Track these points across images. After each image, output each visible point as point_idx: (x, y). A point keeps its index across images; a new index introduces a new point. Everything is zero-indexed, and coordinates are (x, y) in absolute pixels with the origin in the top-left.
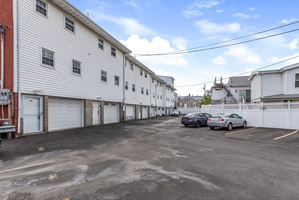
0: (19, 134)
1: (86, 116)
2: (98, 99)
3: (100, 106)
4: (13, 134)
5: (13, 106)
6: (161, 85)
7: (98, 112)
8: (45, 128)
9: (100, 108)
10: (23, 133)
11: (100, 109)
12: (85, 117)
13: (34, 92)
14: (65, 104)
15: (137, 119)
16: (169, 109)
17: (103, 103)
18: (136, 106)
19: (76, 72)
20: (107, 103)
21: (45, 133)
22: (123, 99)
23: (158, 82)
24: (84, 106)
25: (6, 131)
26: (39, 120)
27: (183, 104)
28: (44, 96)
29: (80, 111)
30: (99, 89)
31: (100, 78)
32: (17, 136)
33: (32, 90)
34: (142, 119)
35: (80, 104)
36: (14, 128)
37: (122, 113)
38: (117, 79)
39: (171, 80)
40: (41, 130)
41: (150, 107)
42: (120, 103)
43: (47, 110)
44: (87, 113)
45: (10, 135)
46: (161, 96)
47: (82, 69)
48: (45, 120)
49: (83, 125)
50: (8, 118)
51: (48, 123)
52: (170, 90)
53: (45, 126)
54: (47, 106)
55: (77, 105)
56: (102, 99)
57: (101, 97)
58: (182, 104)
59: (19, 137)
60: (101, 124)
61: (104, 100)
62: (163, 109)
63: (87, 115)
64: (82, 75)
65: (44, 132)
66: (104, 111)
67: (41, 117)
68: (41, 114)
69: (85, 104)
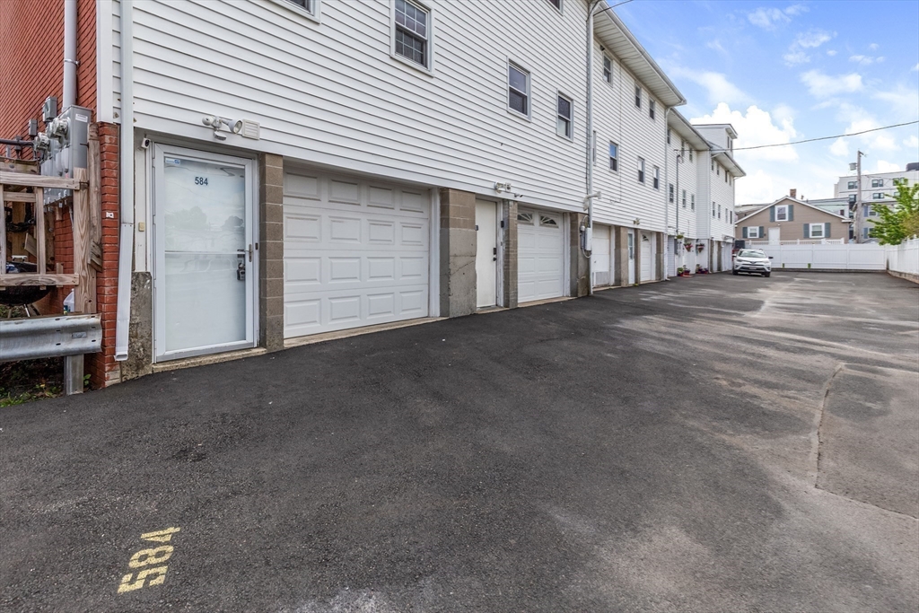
0: (128, 364)
1: (451, 268)
2: (496, 189)
3: (502, 223)
4: (93, 362)
5: (95, 199)
6: (694, 153)
7: (495, 251)
8: (270, 323)
9: (502, 233)
10: (149, 357)
11: (501, 239)
12: (445, 275)
13: (211, 132)
14: (363, 208)
15: (624, 285)
16: (720, 248)
17: (514, 211)
18: (622, 231)
19: (408, 54)
20: (527, 212)
21: (269, 355)
22: (585, 196)
23: (684, 140)
24: (441, 220)
25: (49, 348)
26: (241, 283)
27: (761, 229)
28: (260, 157)
29: (426, 245)
30: (499, 146)
31: (505, 97)
32: (112, 378)
33: (199, 120)
34: (638, 286)
35: (425, 215)
36: (93, 327)
37: (581, 259)
38: (564, 106)
39: (725, 135)
40: (252, 336)
41: (666, 239)
42: (574, 215)
43: (278, 232)
44: (455, 256)
45: (74, 373)
46: (693, 197)
47: (435, 40)
48: (265, 282)
49: (436, 312)
50: (69, 269)
51: (281, 303)
52: (722, 172)
53: (269, 317)
54: (279, 214)
55: (412, 218)
56: (512, 190)
57: (508, 182)
58: (758, 228)
59: (125, 383)
60: (506, 305)
61: (518, 199)
62: (700, 248)
63: (456, 263)
64: (433, 73)
65: (261, 351)
66: (519, 249)
67: (252, 269)
68: (250, 252)
69: (444, 210)
